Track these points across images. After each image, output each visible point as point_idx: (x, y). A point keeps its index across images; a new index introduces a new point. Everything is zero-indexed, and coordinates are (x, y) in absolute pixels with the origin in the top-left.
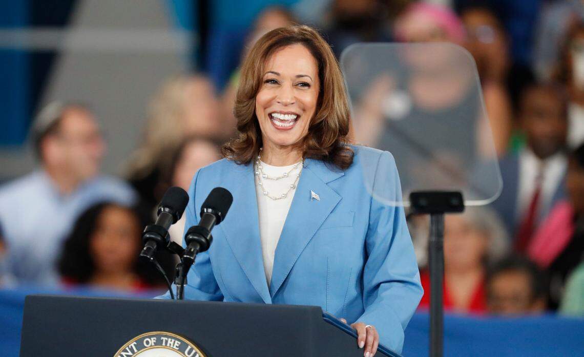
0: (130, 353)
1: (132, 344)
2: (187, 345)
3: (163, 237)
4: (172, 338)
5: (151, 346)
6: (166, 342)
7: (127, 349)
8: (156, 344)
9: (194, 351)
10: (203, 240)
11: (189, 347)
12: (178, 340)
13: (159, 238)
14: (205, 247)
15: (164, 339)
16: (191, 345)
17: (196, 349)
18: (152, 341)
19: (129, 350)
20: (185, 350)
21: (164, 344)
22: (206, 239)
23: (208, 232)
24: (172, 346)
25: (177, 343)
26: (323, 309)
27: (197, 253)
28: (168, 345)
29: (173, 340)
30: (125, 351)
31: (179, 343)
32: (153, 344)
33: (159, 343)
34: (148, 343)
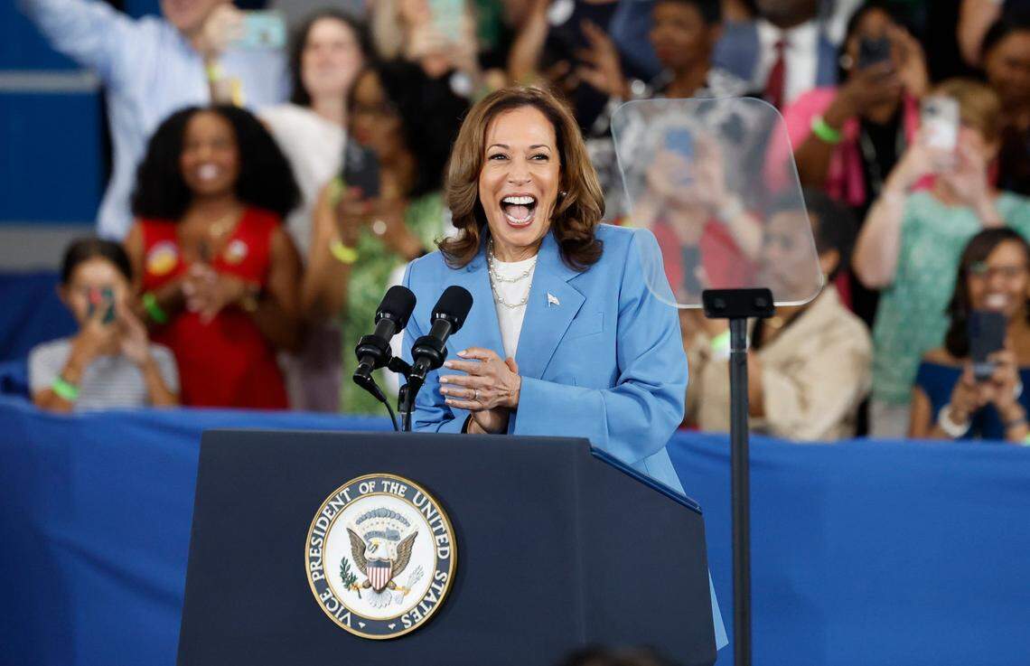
0: (341, 503)
1: (344, 490)
2: (416, 491)
3: (383, 351)
4: (396, 481)
5: (369, 492)
6: (389, 487)
7: (337, 497)
8: (374, 490)
9: (424, 499)
10: (435, 354)
11: (419, 494)
12: (405, 484)
13: (378, 353)
14: (437, 363)
15: (386, 483)
16: (420, 491)
17: (427, 496)
18: (370, 486)
19: (339, 499)
20: (414, 496)
21: (385, 490)
22: (439, 353)
23: (441, 344)
24: (395, 493)
25: (403, 488)
26: (591, 441)
27: (427, 371)
28: (391, 491)
29: (397, 484)
30: (335, 499)
31: (406, 488)
32: (371, 491)
33: (379, 488)
34: (364, 488)
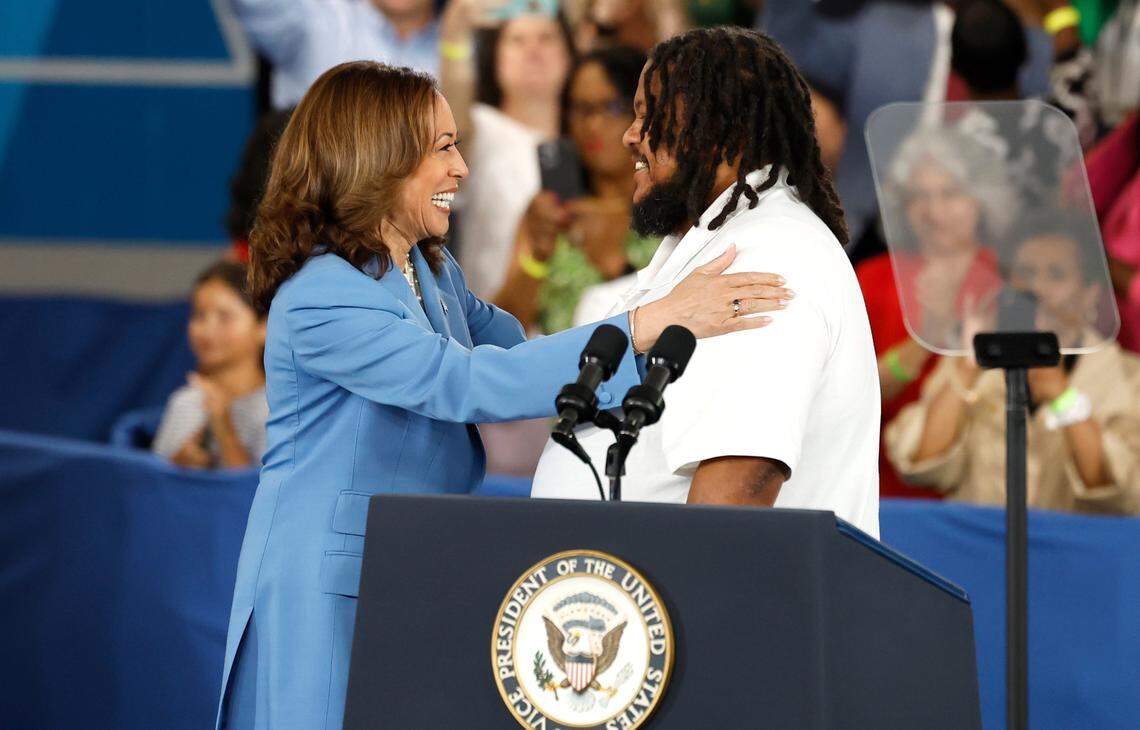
0: (535, 585)
1: (540, 570)
2: (625, 572)
3: (588, 403)
4: (601, 560)
5: (569, 572)
6: (593, 567)
7: (531, 578)
8: (575, 570)
9: (635, 582)
10: (651, 407)
11: (628, 576)
12: (612, 563)
13: (582, 404)
14: (653, 417)
15: (589, 562)
16: (631, 572)
17: (639, 578)
18: (571, 565)
19: (534, 581)
20: (623, 577)
21: (589, 570)
22: (655, 405)
23: (659, 394)
24: (601, 573)
25: (610, 569)
26: (837, 514)
27: (640, 428)
28: (596, 571)
29: (604, 564)
30: (528, 581)
31: (613, 568)
32: (572, 570)
33: (581, 568)
34: (563, 568)
